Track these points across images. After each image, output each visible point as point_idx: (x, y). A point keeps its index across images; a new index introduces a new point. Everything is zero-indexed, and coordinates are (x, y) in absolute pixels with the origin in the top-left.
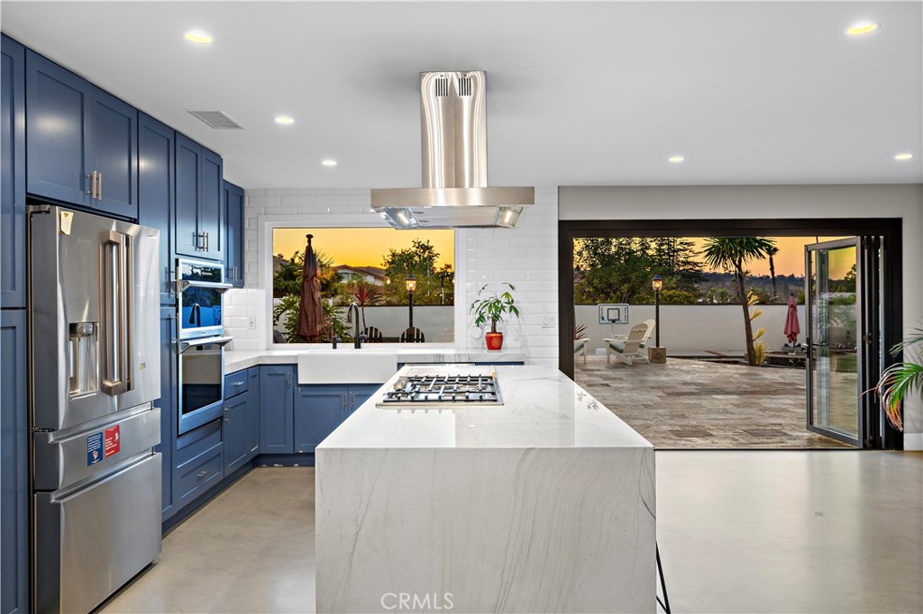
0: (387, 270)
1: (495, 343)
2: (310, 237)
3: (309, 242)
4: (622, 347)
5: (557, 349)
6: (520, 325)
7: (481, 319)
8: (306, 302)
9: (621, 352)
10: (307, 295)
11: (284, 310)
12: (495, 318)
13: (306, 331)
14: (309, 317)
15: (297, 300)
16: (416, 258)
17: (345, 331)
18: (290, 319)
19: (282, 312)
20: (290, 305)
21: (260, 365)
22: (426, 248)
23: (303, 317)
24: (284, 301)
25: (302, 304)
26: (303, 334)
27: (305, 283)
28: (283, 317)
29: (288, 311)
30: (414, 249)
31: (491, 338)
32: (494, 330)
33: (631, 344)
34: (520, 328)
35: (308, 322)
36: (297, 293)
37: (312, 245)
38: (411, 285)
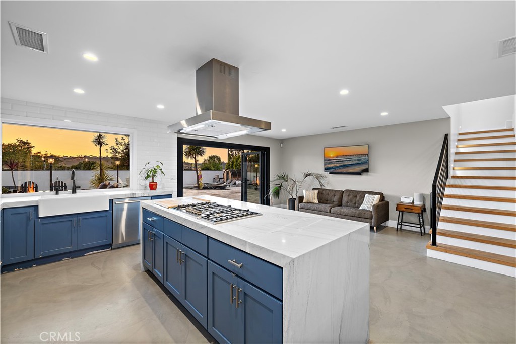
1: (154, 187)
5: (177, 188)
6: (161, 179)
7: (148, 177)
12: (153, 177)
21: (4, 209)
22: (25, 143)
31: (153, 185)
32: (153, 182)
34: (162, 180)
38: (51, 161)
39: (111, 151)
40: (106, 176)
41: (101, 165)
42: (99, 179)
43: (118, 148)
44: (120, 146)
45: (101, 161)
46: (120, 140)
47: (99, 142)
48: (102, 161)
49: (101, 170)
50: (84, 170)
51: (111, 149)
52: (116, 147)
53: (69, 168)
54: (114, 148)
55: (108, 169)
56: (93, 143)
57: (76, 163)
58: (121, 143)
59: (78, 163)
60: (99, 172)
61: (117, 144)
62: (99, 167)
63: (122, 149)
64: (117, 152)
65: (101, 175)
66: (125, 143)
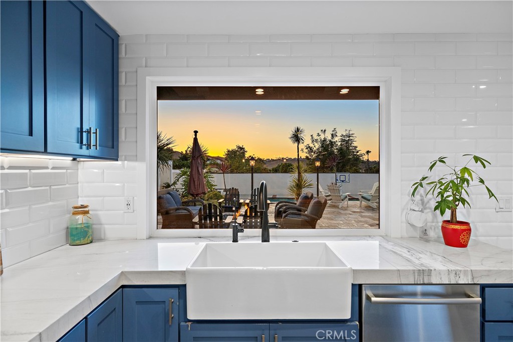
0: (226, 158)
1: (463, 238)
2: (196, 132)
3: (196, 135)
4: (369, 198)
8: (194, 173)
9: (369, 200)
10: (194, 168)
11: (181, 176)
13: (194, 191)
14: (196, 182)
15: (188, 171)
16: (238, 153)
17: (213, 187)
18: (184, 181)
19: (180, 177)
20: (184, 173)
21: (123, 287)
22: (242, 148)
23: (192, 180)
24: (181, 171)
25: (191, 172)
26: (192, 193)
27: (193, 161)
28: (181, 179)
29: (184, 177)
30: (237, 149)
33: (374, 196)
35: (195, 185)
36: (188, 167)
37: (197, 137)
38: (252, 163)
39: (306, 151)
40: (305, 182)
41: (298, 168)
42: (297, 185)
43: (313, 146)
44: (316, 144)
45: (298, 163)
46: (315, 137)
47: (297, 138)
48: (300, 163)
49: (299, 173)
50: (282, 173)
51: (307, 148)
52: (311, 145)
53: (270, 170)
54: (309, 147)
55: (306, 171)
56: (290, 140)
57: (275, 166)
58: (316, 140)
59: (277, 166)
60: (296, 175)
61: (313, 141)
62: (297, 170)
63: (317, 147)
64: (312, 152)
65: (299, 180)
66: (321, 140)
